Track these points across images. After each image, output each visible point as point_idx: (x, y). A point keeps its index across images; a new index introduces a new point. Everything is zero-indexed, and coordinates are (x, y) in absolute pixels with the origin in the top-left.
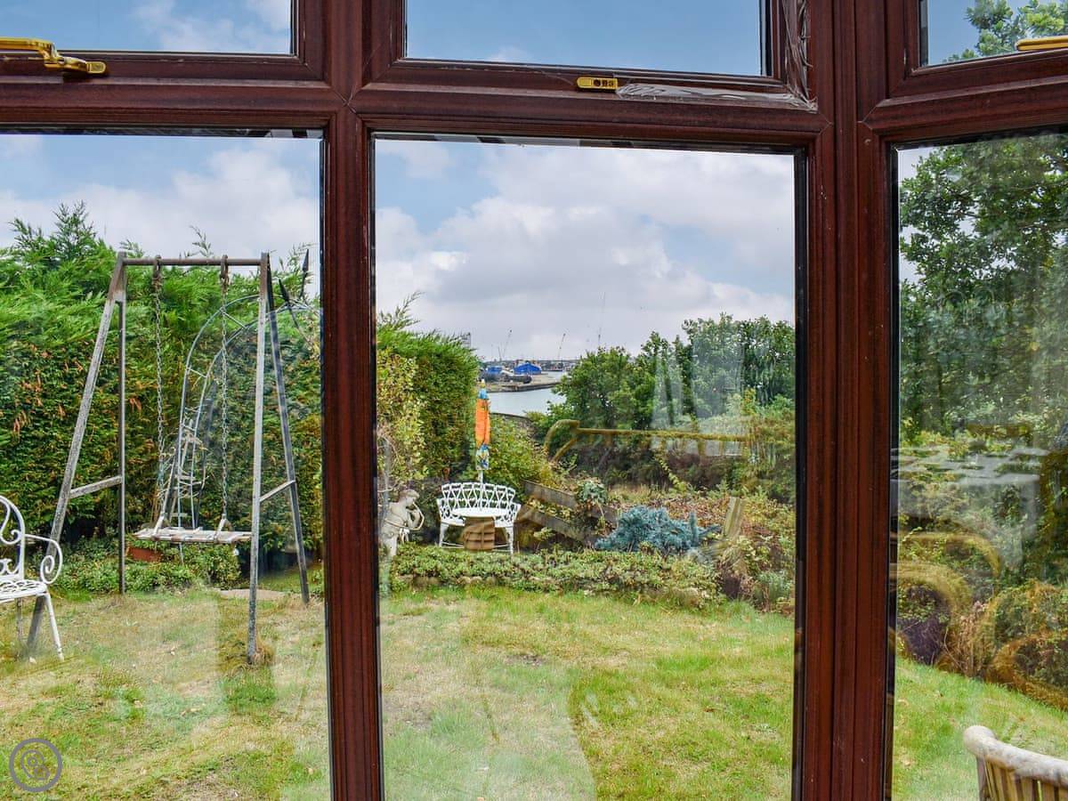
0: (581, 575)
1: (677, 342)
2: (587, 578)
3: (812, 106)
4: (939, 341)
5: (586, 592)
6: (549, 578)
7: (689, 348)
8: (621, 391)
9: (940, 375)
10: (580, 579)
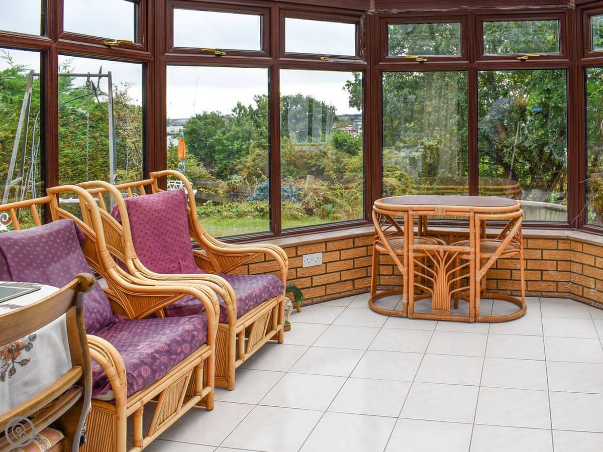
0: (246, 210)
1: (250, 107)
2: (249, 211)
3: (366, 63)
4: (392, 107)
5: (249, 217)
6: (231, 213)
7: (257, 111)
8: (217, 136)
9: (392, 122)
10: (246, 212)
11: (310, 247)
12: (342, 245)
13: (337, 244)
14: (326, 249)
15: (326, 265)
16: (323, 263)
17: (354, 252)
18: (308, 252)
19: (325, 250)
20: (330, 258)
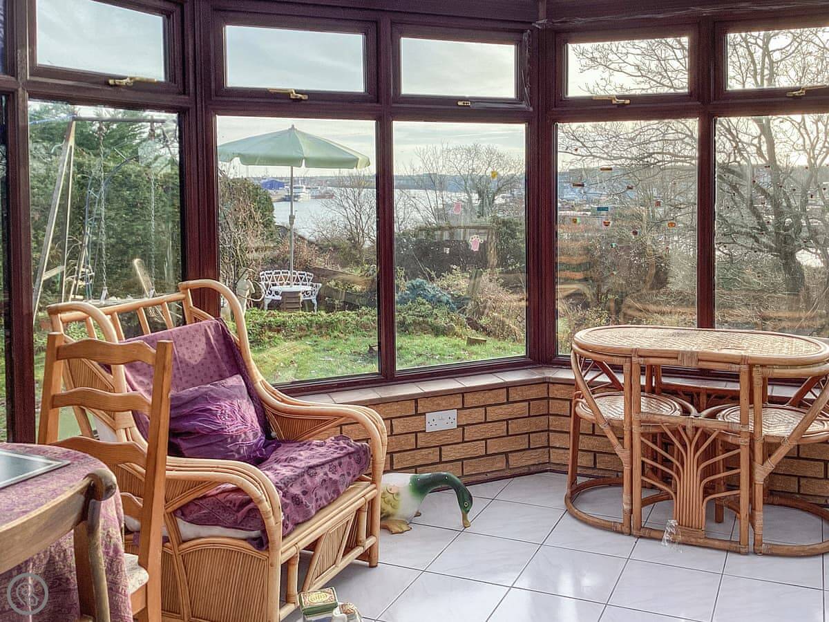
3: (531, 109)
11: (438, 400)
12: (489, 398)
13: (480, 397)
14: (463, 404)
15: (464, 429)
16: (458, 426)
17: (507, 410)
18: (435, 407)
19: (460, 406)
20: (470, 418)
